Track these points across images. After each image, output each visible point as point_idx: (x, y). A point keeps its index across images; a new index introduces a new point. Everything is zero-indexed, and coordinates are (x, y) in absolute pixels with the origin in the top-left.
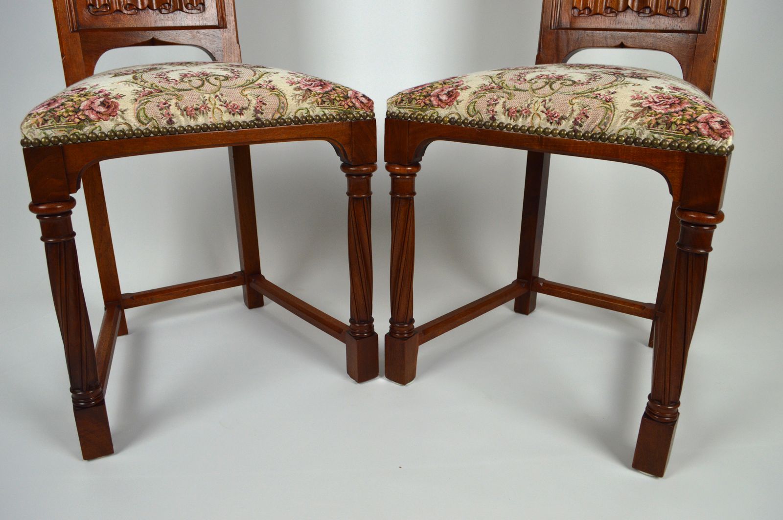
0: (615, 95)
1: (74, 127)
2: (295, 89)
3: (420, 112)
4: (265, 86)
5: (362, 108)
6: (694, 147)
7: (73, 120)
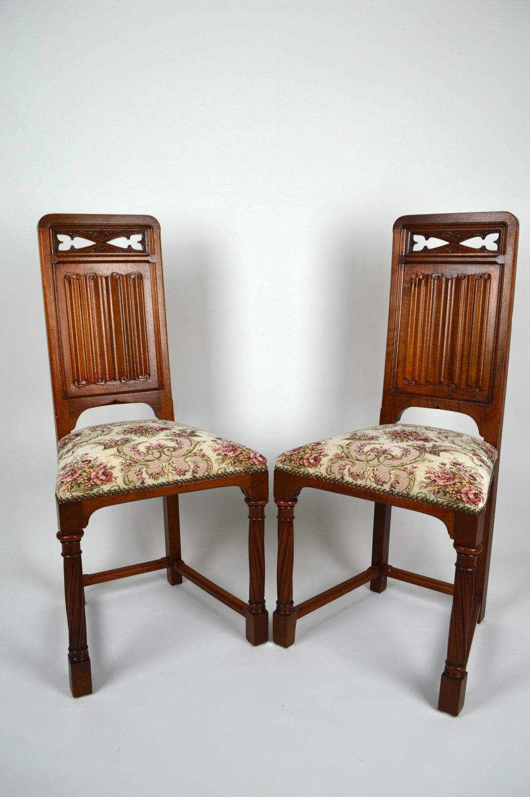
0: (416, 469)
1: (88, 490)
2: (217, 455)
3: (296, 469)
4: (198, 454)
5: (259, 465)
6: (460, 508)
7: (87, 486)
